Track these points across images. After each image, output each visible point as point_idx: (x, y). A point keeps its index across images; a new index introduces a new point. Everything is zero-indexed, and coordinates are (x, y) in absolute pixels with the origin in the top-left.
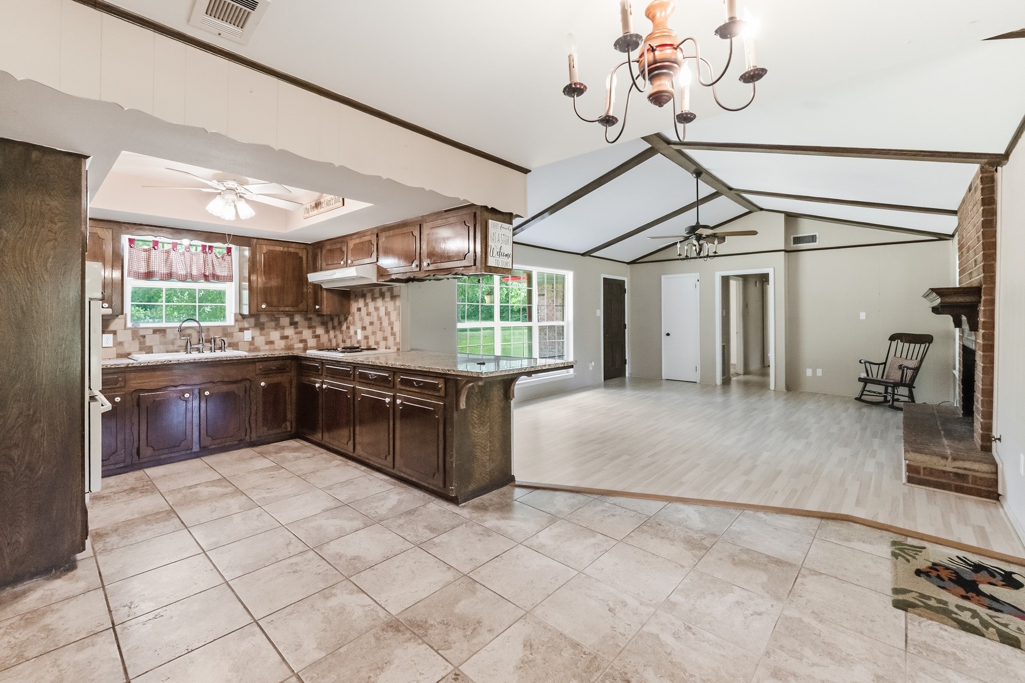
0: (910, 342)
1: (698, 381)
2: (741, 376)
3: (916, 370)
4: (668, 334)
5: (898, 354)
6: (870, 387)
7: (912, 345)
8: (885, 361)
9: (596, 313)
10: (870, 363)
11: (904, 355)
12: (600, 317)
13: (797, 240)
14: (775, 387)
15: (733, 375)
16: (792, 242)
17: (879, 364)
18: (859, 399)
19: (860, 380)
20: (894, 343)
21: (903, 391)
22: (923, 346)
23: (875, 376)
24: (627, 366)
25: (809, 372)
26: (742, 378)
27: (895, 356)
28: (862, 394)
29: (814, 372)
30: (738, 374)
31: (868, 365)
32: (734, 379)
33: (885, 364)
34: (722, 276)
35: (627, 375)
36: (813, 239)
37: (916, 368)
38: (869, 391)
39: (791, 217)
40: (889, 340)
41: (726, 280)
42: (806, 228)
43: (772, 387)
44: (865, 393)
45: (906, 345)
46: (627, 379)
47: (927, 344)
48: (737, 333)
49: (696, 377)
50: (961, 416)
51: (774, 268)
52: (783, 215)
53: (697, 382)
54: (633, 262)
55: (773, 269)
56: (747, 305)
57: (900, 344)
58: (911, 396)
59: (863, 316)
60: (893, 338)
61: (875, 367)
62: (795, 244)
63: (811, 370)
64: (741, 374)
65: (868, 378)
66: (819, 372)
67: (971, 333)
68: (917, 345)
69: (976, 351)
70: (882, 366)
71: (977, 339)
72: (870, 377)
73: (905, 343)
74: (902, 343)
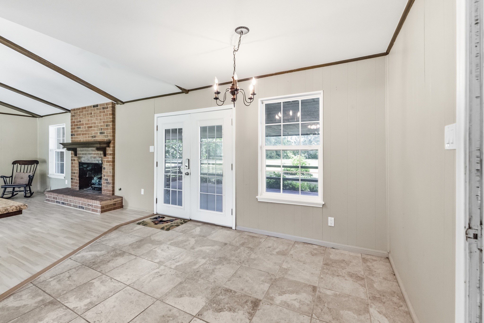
5: (19, 171)
7: (26, 166)
10: (6, 177)
11: (25, 171)
17: (9, 177)
18: (2, 197)
19: (2, 187)
20: (15, 166)
22: (33, 166)
27: (17, 172)
28: (4, 194)
31: (4, 178)
33: (12, 176)
38: (8, 192)
40: (12, 164)
45: (23, 166)
47: (36, 165)
50: (78, 190)
57: (19, 166)
60: (14, 163)
61: (8, 179)
65: (6, 185)
67: (95, 158)
68: (30, 166)
69: (102, 163)
70: (11, 178)
71: (104, 159)
72: (7, 185)
73: (22, 165)
74: (20, 165)
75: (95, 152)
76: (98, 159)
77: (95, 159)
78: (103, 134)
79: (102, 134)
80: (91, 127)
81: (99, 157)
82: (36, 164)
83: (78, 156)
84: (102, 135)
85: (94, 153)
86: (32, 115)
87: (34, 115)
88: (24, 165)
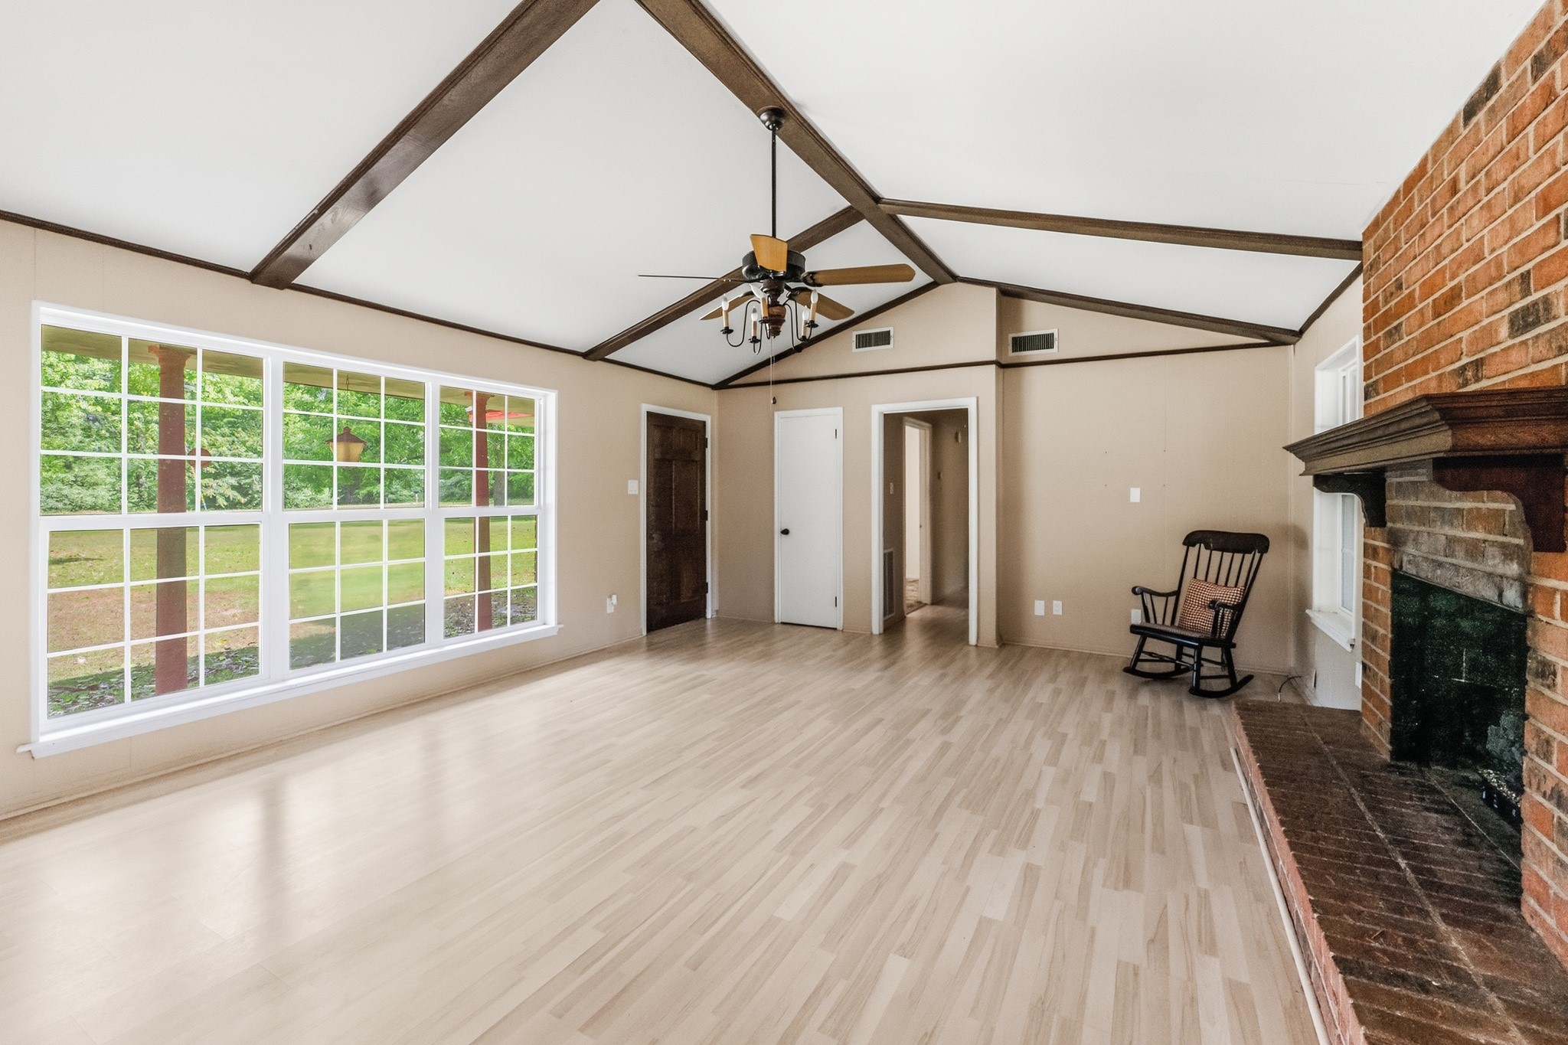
0: (1223, 550)
1: (840, 627)
2: (928, 607)
3: (1239, 609)
4: (785, 532)
5: (1201, 576)
6: (1153, 645)
7: (1227, 556)
8: (1176, 589)
9: (626, 487)
10: (1152, 593)
11: (1212, 577)
12: (637, 497)
13: (1021, 344)
14: (977, 641)
15: (911, 606)
16: (1010, 348)
17: (1167, 595)
18: (1131, 670)
19: (1134, 629)
20: (1194, 551)
21: (1212, 653)
22: (1248, 557)
23: (1160, 621)
24: (709, 596)
25: (1039, 608)
26: (928, 612)
27: (1195, 577)
28: (1137, 659)
29: (1049, 608)
30: (920, 605)
31: (1147, 597)
32: (913, 616)
33: (1177, 594)
34: (885, 415)
35: (709, 616)
36: (1047, 341)
37: (1238, 604)
38: (1148, 653)
39: (1010, 295)
40: (1184, 544)
41: (894, 424)
42: (1037, 319)
43: (973, 640)
44: (1143, 656)
45: (1217, 555)
46: (709, 623)
47: (1257, 555)
48: (921, 526)
49: (835, 618)
50: (1389, 757)
51: (978, 398)
52: (994, 291)
53: (838, 628)
54: (723, 385)
55: (975, 399)
56: (939, 474)
57: (1205, 553)
58: (1228, 662)
59: (1135, 495)
60: (1191, 540)
61: (1159, 603)
62: (1016, 351)
63: (1043, 602)
64: (926, 604)
65: (1148, 625)
66: (1057, 608)
67: (1475, 550)
68: (1238, 557)
69: (1530, 613)
70: (1172, 599)
71: (1542, 575)
72: (1152, 624)
73: (1213, 552)
74: (1209, 551)
75: (1480, 505)
76: (1494, 563)
77: (1475, 566)
78: (1537, 323)
79: (1527, 327)
80: (1453, 297)
81: (1503, 546)
82: (1259, 552)
83: (1389, 525)
84: (1524, 343)
85: (1470, 510)
86: (1265, 337)
87: (1270, 335)
88: (1220, 553)
